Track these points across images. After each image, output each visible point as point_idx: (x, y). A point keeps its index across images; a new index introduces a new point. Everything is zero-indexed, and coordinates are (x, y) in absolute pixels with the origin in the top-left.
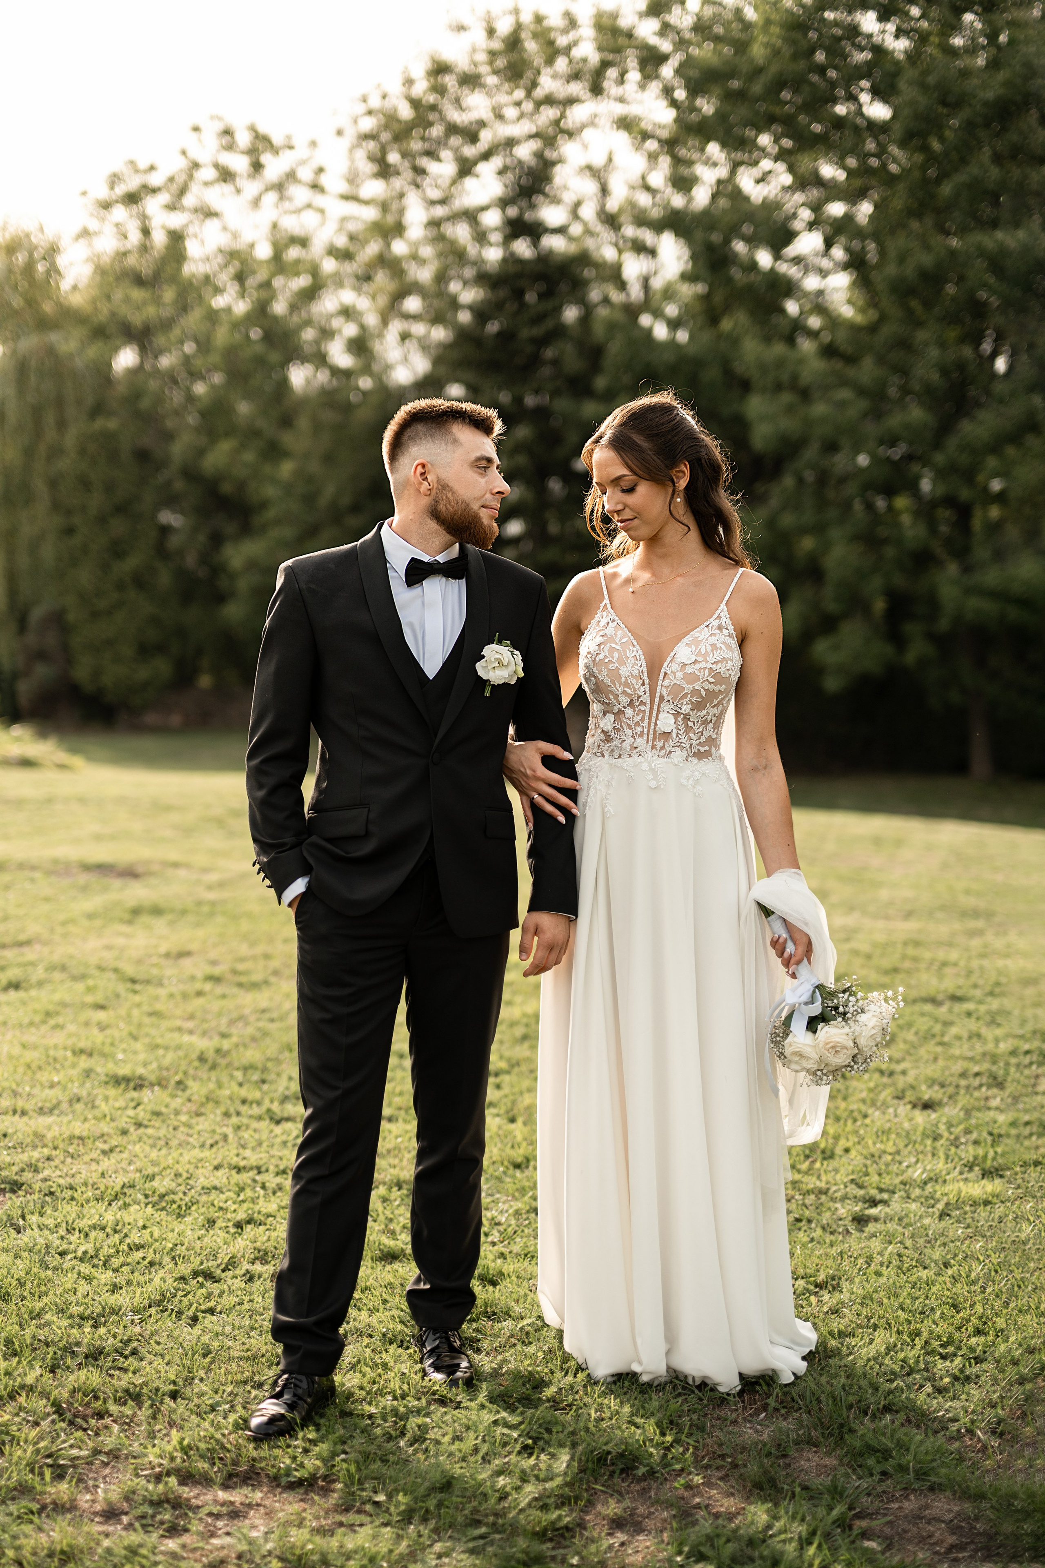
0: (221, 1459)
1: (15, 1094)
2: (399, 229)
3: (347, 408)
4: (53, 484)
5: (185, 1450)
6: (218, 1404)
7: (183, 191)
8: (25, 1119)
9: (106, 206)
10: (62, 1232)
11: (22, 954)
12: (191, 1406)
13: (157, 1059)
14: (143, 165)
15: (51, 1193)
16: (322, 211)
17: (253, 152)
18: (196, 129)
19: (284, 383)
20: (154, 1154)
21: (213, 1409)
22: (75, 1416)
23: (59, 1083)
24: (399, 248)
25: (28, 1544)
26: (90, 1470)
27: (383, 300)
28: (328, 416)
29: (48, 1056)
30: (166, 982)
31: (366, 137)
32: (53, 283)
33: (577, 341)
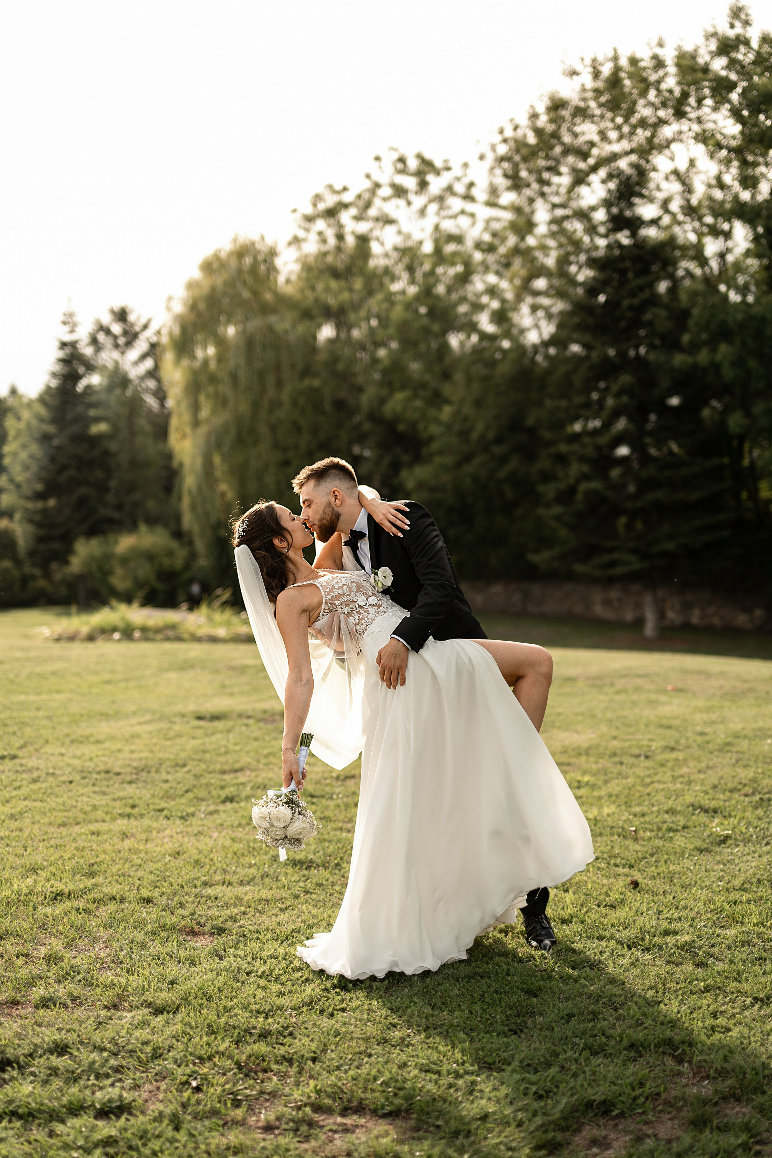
0: (340, 1098)
1: (225, 871)
2: (530, 226)
3: (492, 364)
4: (273, 429)
5: (318, 1092)
6: (342, 1065)
7: (368, 205)
8: (230, 887)
9: (310, 219)
10: (249, 959)
11: (237, 778)
12: (324, 1066)
13: (323, 849)
14: (338, 187)
15: (244, 935)
16: (472, 215)
17: (420, 174)
18: (378, 159)
19: (445, 346)
20: (314, 911)
21: (338, 1068)
22: (250, 1071)
23: (255, 864)
24: (531, 241)
25: (214, 1142)
26: (257, 1104)
27: (518, 282)
28: (479, 370)
29: (249, 847)
30: (335, 797)
31: (502, 159)
32: (272, 278)
33: (667, 307)
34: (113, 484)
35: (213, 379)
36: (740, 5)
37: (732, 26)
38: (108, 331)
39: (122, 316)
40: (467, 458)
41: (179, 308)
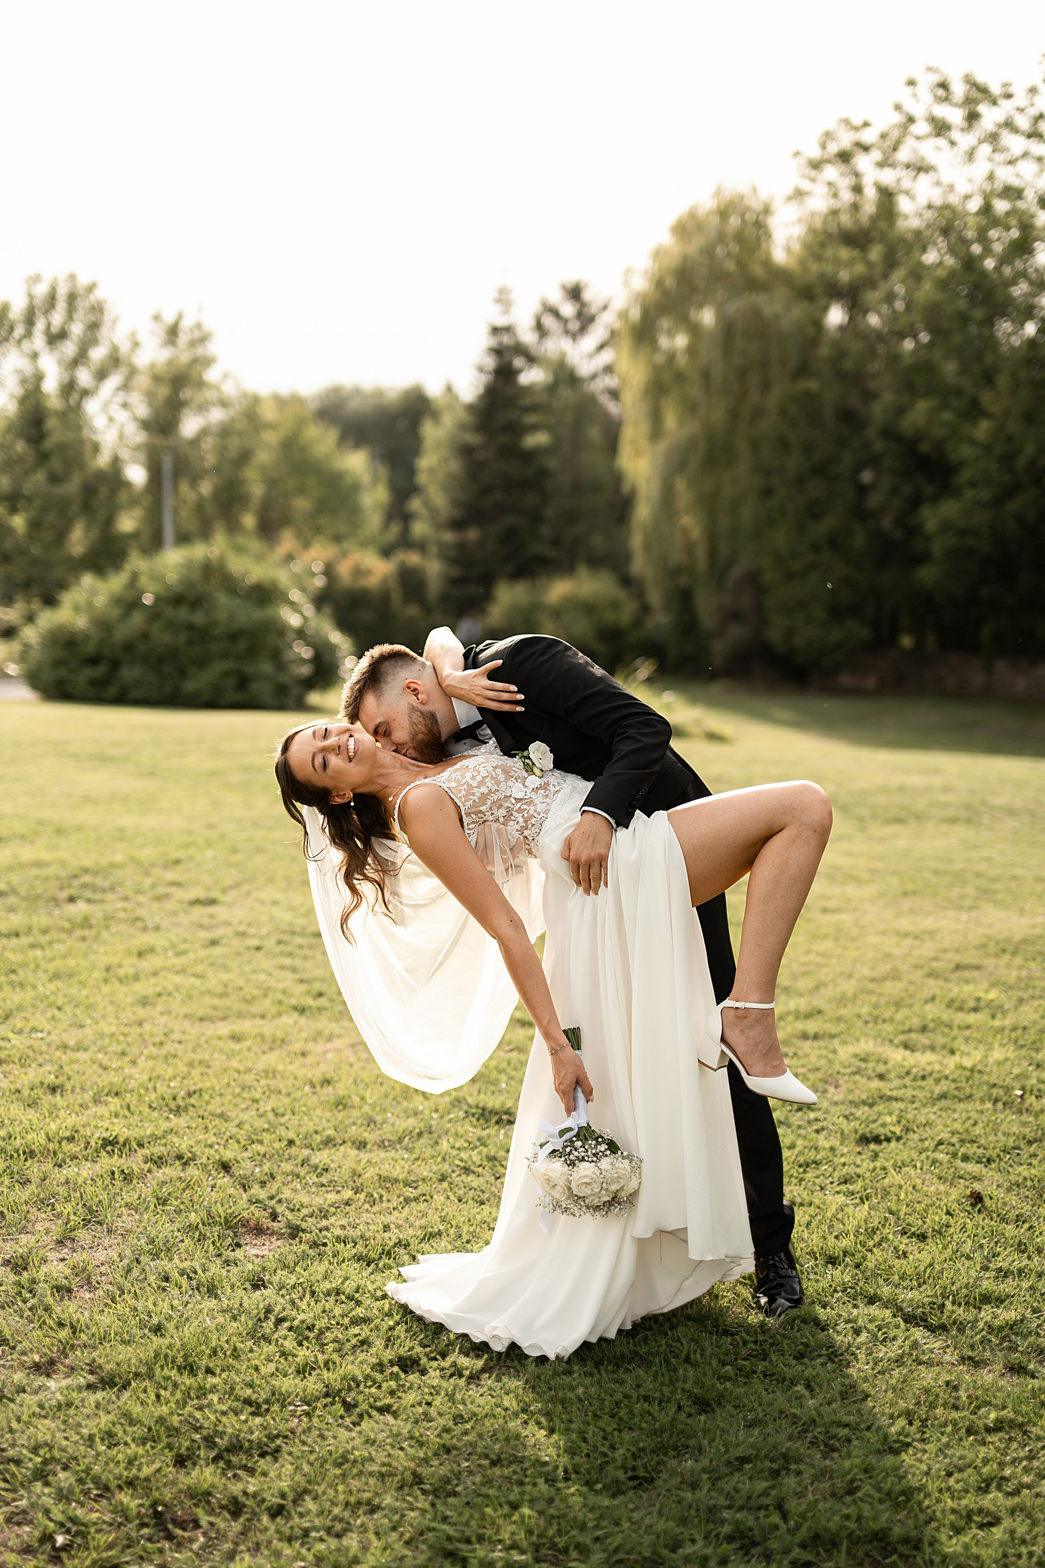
4: (755, 445)
7: (896, 146)
9: (816, 165)
14: (857, 121)
17: (970, 104)
18: (911, 83)
32: (764, 245)
34: (550, 512)
35: (680, 377)
38: (555, 312)
39: (575, 293)
40: (1011, 492)
41: (641, 284)
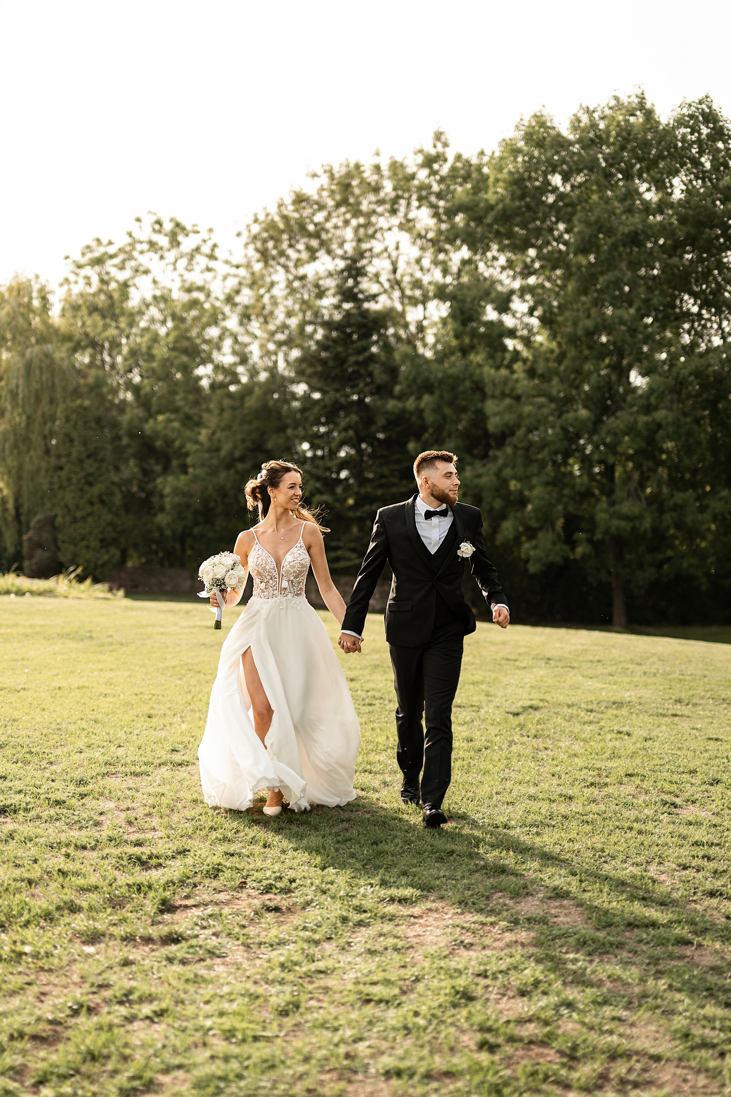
9: (79, 266)
14: (104, 241)
16: (214, 271)
17: (173, 235)
18: (138, 220)
31: (255, 238)
33: (383, 364)
36: (441, 130)
37: (435, 146)
